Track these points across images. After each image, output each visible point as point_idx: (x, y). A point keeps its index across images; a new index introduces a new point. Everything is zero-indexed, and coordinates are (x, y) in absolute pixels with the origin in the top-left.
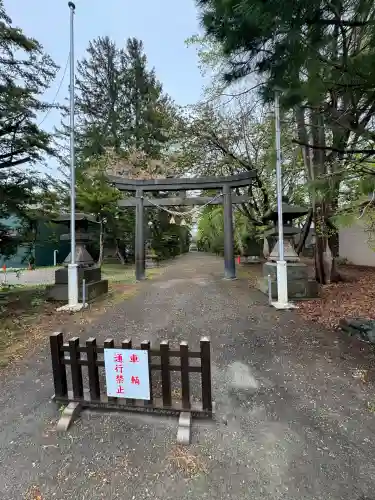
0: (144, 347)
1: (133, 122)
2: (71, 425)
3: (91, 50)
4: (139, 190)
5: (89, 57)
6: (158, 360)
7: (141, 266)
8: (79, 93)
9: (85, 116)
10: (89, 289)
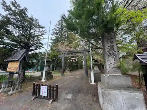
0: (47, 86)
1: (66, 36)
2: (33, 100)
3: (58, 22)
4: (63, 53)
5: (57, 23)
6: (49, 88)
7: (63, 72)
8: (54, 31)
9: (55, 35)
10: (48, 77)
